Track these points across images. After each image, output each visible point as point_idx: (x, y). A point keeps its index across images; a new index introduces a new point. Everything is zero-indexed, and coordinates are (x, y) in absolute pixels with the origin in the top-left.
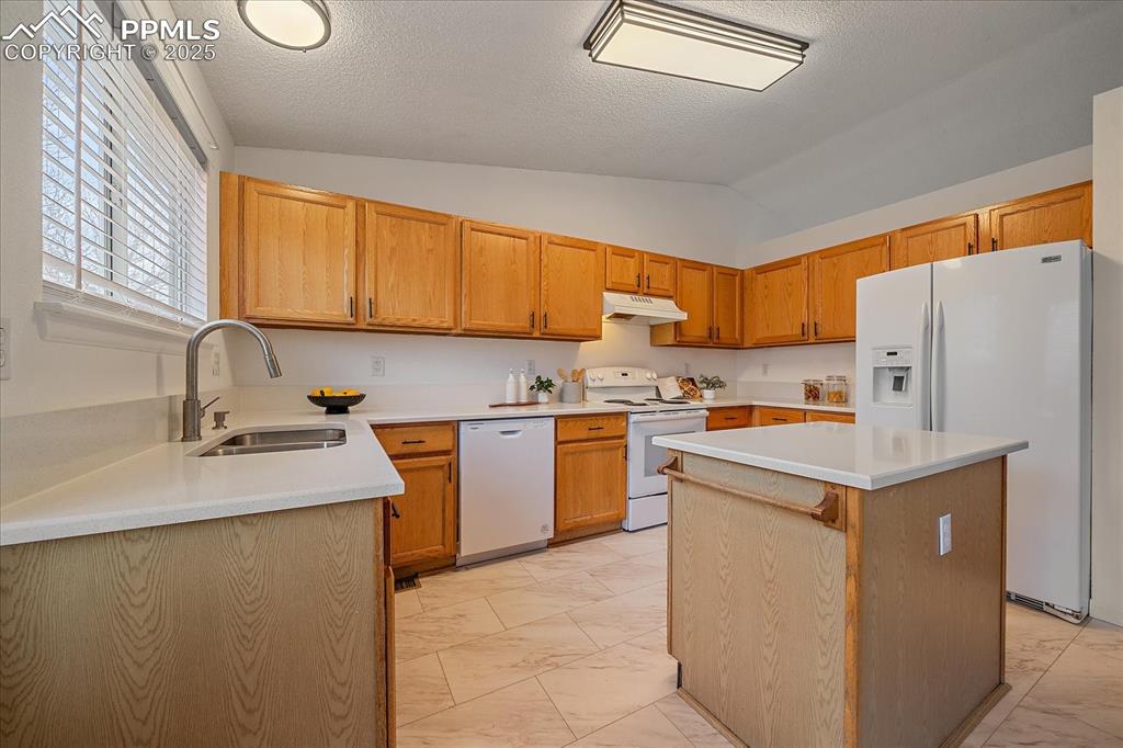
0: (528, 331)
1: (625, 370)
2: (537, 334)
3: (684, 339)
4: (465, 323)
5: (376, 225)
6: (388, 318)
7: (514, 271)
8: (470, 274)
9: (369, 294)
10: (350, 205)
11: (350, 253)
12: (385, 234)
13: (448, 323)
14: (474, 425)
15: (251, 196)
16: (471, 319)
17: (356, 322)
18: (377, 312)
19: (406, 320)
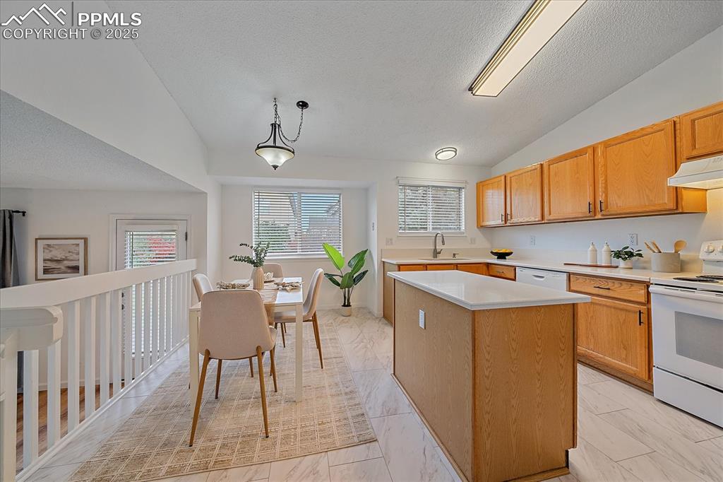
0: (588, 214)
4: (547, 217)
5: (511, 182)
6: (515, 220)
7: (578, 178)
8: (549, 190)
9: (508, 212)
10: (503, 178)
11: (503, 197)
12: (514, 184)
13: (538, 218)
14: (522, 269)
15: (481, 187)
16: (550, 214)
17: (506, 223)
18: (511, 218)
19: (521, 220)
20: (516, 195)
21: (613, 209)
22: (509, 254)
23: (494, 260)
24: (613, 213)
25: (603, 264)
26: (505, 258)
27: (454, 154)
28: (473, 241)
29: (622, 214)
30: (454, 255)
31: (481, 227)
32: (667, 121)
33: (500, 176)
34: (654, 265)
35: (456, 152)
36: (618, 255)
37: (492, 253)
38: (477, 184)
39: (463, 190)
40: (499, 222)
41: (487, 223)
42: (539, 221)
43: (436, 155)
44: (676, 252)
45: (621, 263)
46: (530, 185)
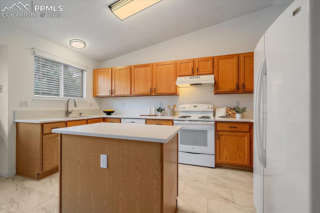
0: (150, 93)
1: (195, 105)
2: (153, 94)
3: (219, 91)
4: (133, 93)
5: (115, 73)
6: (117, 94)
7: (146, 77)
8: (134, 80)
9: (113, 89)
10: (110, 70)
11: (110, 80)
12: (116, 74)
13: (129, 93)
14: (124, 119)
15: (96, 73)
16: (134, 92)
17: (112, 95)
18: (115, 92)
19: (120, 94)
20: (117, 80)
21: (158, 92)
22: (113, 112)
23: (105, 116)
24: (159, 93)
25: (153, 115)
26: (111, 115)
27: (84, 46)
28: (91, 105)
29: (161, 94)
30: (80, 114)
31: (96, 96)
32: (174, 61)
33: (109, 68)
34: (169, 114)
35: (85, 44)
36: (158, 110)
37: (104, 112)
38: (93, 70)
39: (85, 72)
40: (108, 94)
41: (100, 94)
42: (129, 95)
43: (70, 43)
44: (174, 109)
45: (160, 114)
46: (125, 76)
